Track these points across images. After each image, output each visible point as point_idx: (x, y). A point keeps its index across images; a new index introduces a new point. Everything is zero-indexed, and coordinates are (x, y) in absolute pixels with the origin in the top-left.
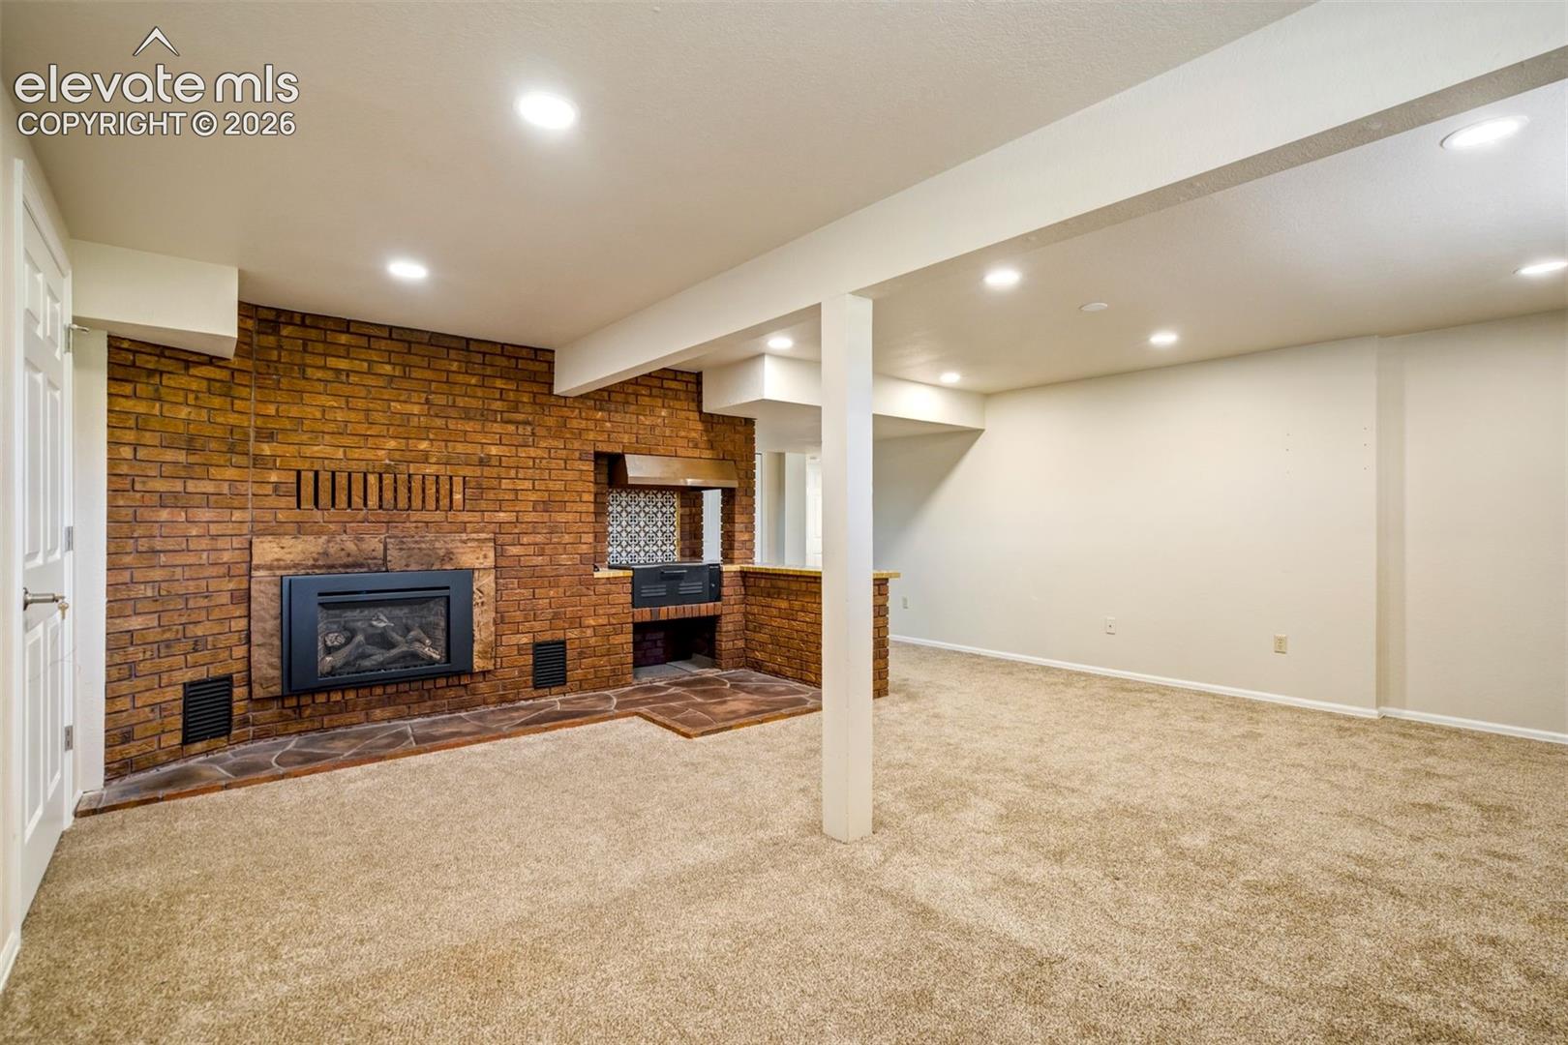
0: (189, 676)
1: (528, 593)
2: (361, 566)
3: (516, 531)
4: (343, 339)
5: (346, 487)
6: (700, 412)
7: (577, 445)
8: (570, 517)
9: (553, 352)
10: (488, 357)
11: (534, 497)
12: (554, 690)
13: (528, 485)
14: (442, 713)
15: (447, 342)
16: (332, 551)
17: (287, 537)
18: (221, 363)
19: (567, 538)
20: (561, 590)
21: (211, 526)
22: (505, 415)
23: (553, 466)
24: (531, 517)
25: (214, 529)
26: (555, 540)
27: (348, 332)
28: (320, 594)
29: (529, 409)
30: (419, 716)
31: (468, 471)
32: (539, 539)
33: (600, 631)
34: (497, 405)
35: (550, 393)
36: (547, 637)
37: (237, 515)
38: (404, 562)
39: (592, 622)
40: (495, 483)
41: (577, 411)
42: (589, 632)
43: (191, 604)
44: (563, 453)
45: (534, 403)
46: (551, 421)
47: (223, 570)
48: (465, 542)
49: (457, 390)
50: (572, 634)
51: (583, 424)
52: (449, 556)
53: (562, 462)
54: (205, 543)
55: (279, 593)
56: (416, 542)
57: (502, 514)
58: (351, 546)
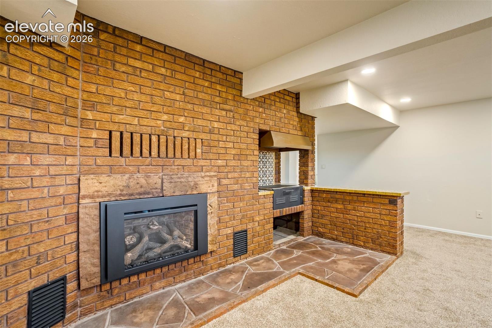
0: (33, 284)
1: (231, 205)
2: (148, 193)
3: (226, 171)
4: (138, 48)
5: (140, 143)
6: (298, 112)
7: (252, 124)
8: (249, 163)
9: (242, 73)
10: (213, 72)
11: (234, 152)
12: (242, 257)
13: (231, 145)
14: (191, 278)
15: (194, 60)
16: (131, 184)
17: (104, 175)
18: (59, 49)
19: (248, 175)
20: (245, 202)
21: (51, 168)
22: (221, 105)
23: (242, 135)
24: (232, 163)
25: (53, 171)
26: (243, 176)
27: (141, 44)
28: (125, 214)
29: (231, 103)
30: (180, 282)
31: (203, 136)
32: (236, 175)
33: (261, 223)
34: (217, 99)
35: (241, 96)
36: (239, 229)
37: (70, 160)
38: (172, 191)
39: (258, 219)
40: (216, 143)
41: (252, 106)
42: (257, 224)
43: (35, 229)
44: (246, 129)
45: (234, 100)
46: (241, 111)
47: (60, 200)
48: (203, 177)
49: (199, 88)
50: (250, 226)
51: (255, 114)
52: (196, 186)
53: (246, 133)
54: (46, 181)
55: (98, 214)
56: (179, 178)
57: (220, 161)
58: (143, 181)
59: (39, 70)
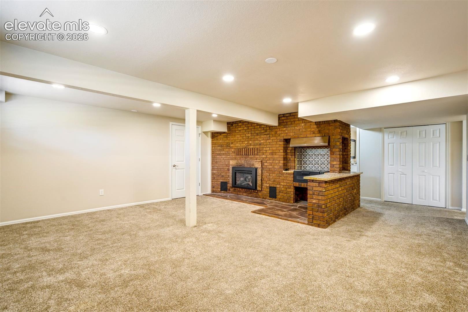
0: (221, 181)
1: (268, 174)
2: (241, 166)
3: (266, 160)
4: (240, 124)
5: (241, 151)
7: (279, 138)
8: (277, 156)
11: (270, 152)
12: (274, 199)
13: (268, 149)
14: (253, 197)
16: (238, 163)
17: (233, 160)
18: (225, 133)
19: (277, 162)
20: (275, 175)
21: (224, 158)
22: (264, 133)
23: (273, 144)
24: (269, 156)
25: (225, 159)
26: (274, 162)
27: (240, 123)
28: (235, 170)
29: (269, 131)
30: (250, 196)
31: (257, 147)
32: (271, 162)
33: (285, 187)
34: (263, 131)
36: (272, 186)
37: (228, 157)
38: (247, 166)
39: (283, 184)
40: (262, 149)
41: (279, 129)
42: (282, 186)
43: (222, 170)
44: (276, 140)
45: (270, 129)
46: (273, 133)
47: (226, 165)
48: (256, 162)
49: (256, 129)
50: (278, 186)
51: (280, 132)
52: (253, 165)
53: (275, 143)
54: (223, 161)
55: (232, 169)
56: (249, 162)
57: (264, 156)
58: (240, 162)
59: (222, 139)
